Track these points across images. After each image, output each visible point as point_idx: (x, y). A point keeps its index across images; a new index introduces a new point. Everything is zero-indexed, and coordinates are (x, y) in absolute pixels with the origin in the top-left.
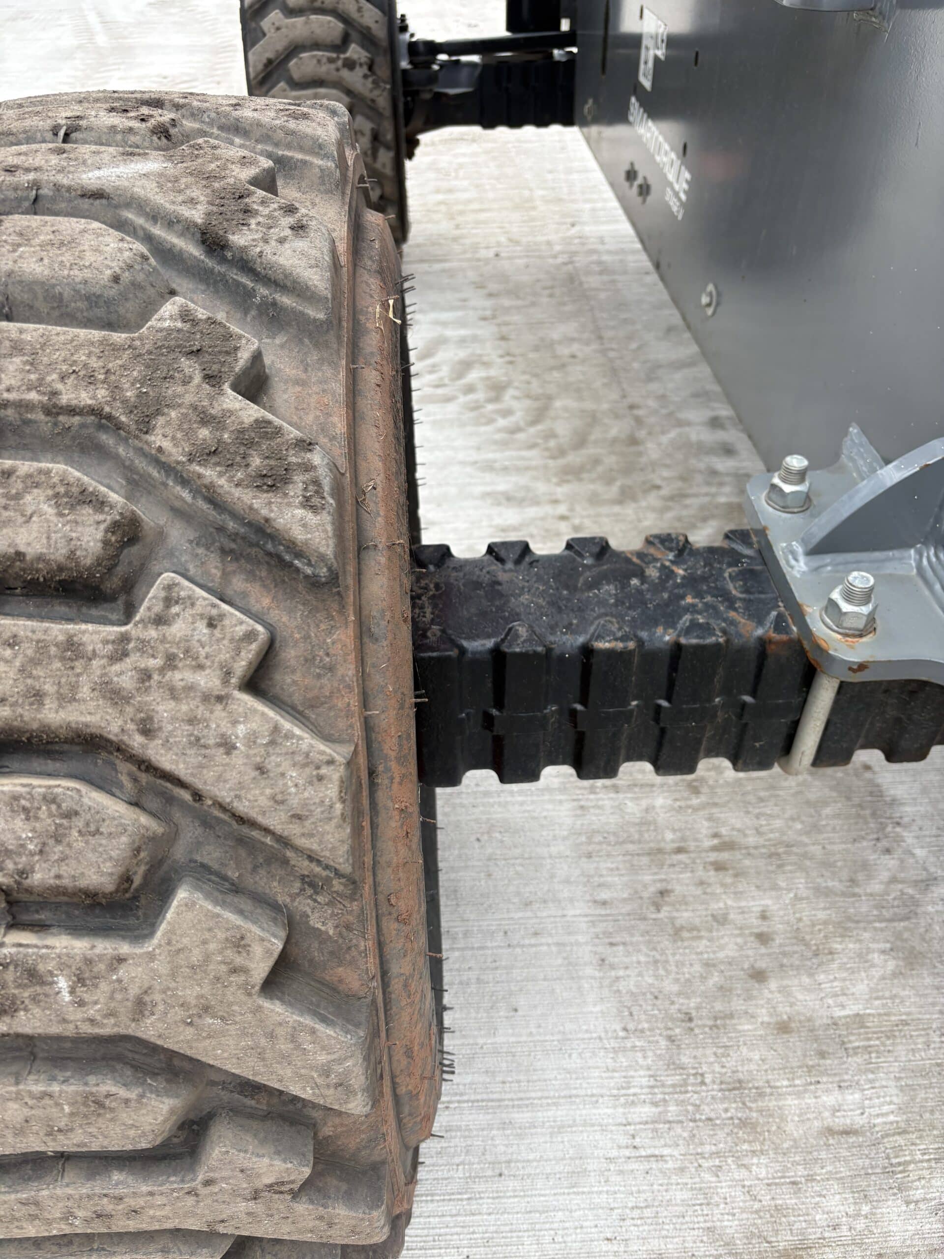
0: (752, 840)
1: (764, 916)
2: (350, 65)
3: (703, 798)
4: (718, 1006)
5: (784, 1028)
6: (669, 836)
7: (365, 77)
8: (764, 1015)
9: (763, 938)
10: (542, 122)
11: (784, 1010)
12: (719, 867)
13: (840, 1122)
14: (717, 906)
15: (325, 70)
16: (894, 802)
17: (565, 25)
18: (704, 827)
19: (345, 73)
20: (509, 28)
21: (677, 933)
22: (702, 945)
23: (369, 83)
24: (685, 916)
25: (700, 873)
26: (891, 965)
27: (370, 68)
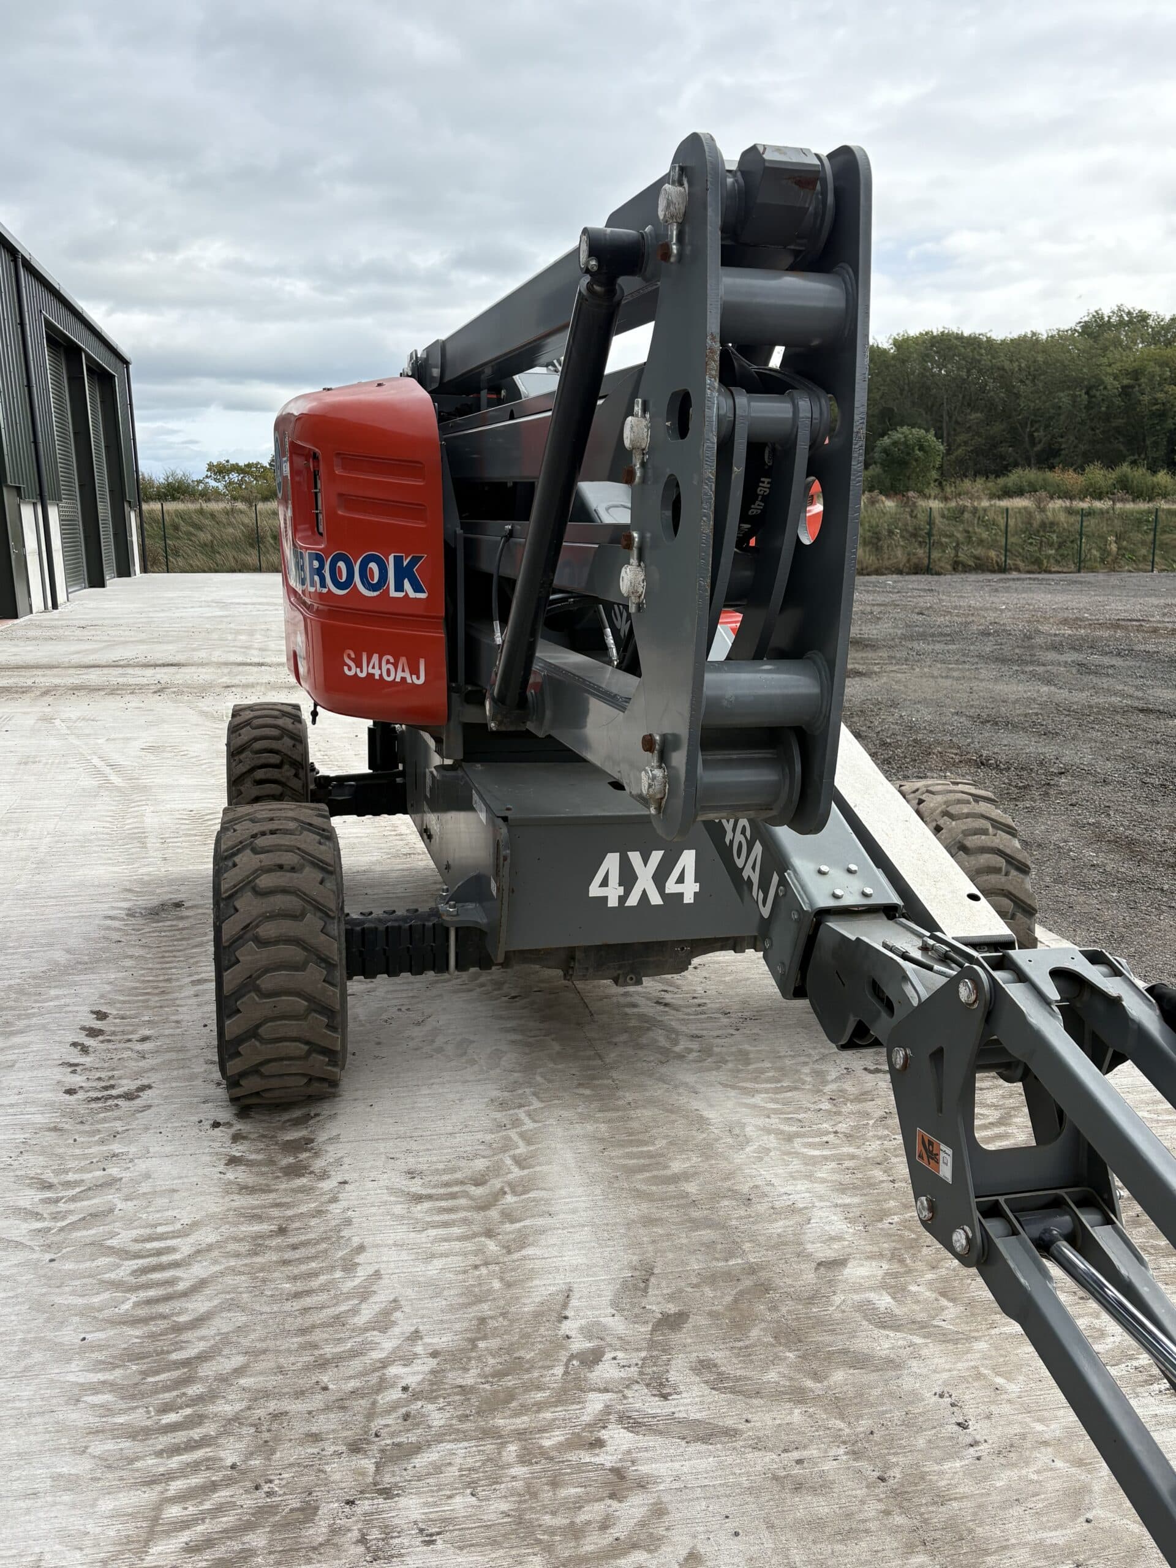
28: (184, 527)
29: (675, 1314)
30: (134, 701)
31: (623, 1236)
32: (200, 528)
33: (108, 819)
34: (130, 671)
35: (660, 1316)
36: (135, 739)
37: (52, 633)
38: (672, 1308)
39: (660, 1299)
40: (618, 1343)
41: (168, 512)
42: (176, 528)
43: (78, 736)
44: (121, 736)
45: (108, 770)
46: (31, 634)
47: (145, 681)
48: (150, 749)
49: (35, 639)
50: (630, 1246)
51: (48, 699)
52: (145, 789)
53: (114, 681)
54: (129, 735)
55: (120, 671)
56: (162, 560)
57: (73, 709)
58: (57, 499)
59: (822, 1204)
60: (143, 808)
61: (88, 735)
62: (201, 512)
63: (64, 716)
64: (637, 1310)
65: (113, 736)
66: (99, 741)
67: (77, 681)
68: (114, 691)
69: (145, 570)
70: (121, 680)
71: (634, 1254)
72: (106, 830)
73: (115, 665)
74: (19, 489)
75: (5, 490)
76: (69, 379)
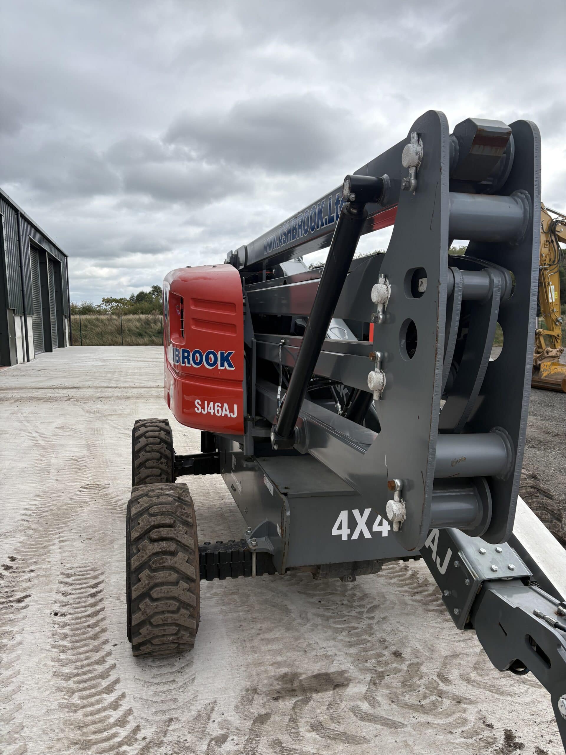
0: (260, 617)
1: (261, 627)
2: (162, 463)
3: (250, 612)
4: (251, 638)
5: (263, 640)
6: (242, 618)
7: (165, 466)
8: (259, 638)
9: (260, 630)
10: (211, 473)
11: (263, 638)
12: (252, 621)
13: (271, 649)
14: (251, 627)
15: (154, 465)
16: (290, 610)
17: (217, 450)
18: (250, 616)
19: (160, 465)
20: (202, 451)
21: (243, 631)
22: (248, 632)
23: (166, 467)
24: (245, 628)
25: (249, 622)
26: (284, 631)
27: (167, 464)
28: (89, 326)
29: (265, 714)
30: (56, 405)
31: (244, 672)
32: (96, 326)
33: (35, 461)
34: (57, 390)
35: (257, 715)
36: (52, 422)
37: (24, 373)
38: (263, 711)
39: (258, 707)
40: (235, 731)
41: (83, 319)
42: (86, 326)
43: (28, 421)
44: (47, 421)
45: (38, 437)
46: (15, 373)
47: (62, 395)
48: (59, 427)
49: (17, 376)
50: (247, 677)
51: (17, 403)
52: (54, 446)
53: (49, 395)
54: (51, 421)
55: (52, 390)
56: (79, 340)
57: (27, 409)
58: (31, 314)
59: (340, 653)
60: (51, 455)
61: (32, 421)
62: (97, 319)
63: (23, 412)
64: (246, 713)
65: (44, 421)
66: (37, 424)
67: (32, 395)
68: (47, 400)
69: (71, 344)
70: (52, 395)
71: (248, 681)
72: (33, 466)
73: (51, 388)
74: (14, 310)
75: (7, 311)
76: (40, 263)
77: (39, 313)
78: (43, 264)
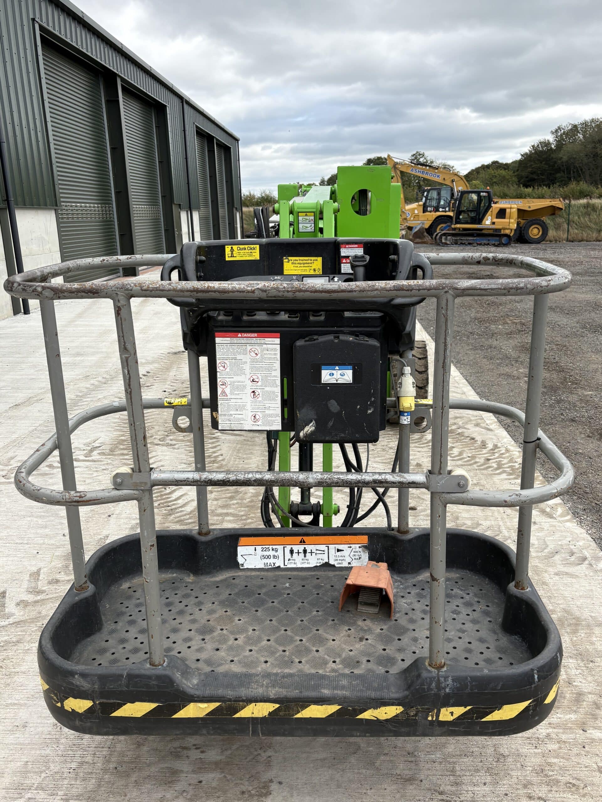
58: (198, 208)
74: (180, 205)
75: (173, 206)
76: (208, 151)
77: (206, 206)
78: (211, 152)
